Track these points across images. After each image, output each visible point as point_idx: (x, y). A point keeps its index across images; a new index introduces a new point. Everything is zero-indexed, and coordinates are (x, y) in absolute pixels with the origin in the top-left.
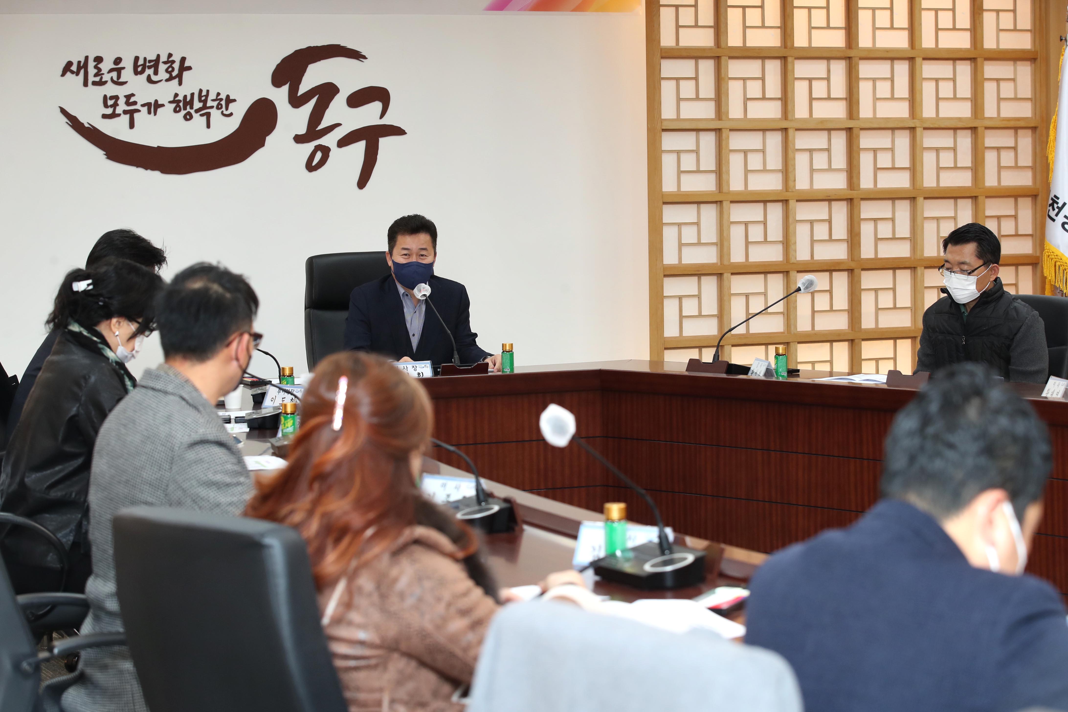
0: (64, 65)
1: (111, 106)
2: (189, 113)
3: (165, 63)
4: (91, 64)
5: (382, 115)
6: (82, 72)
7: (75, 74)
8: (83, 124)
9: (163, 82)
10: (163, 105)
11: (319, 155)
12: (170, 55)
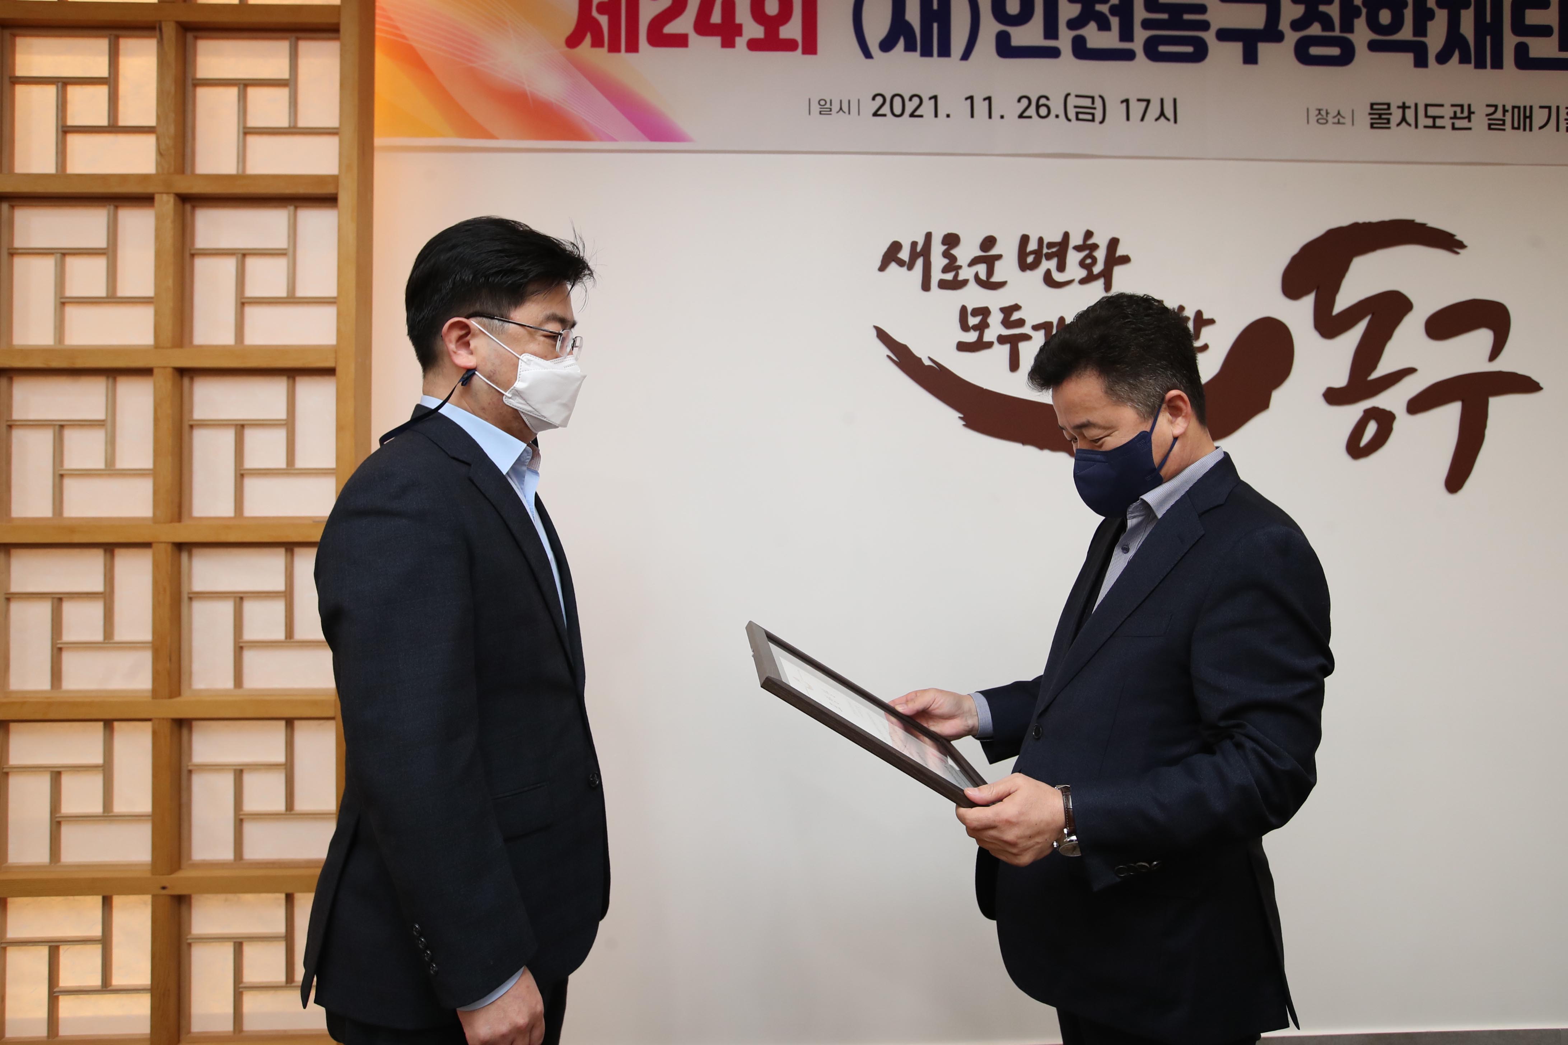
0: (884, 249)
1: (975, 328)
3: (1078, 248)
4: (937, 249)
5: (1494, 354)
6: (920, 262)
7: (905, 268)
8: (920, 359)
9: (1075, 286)
11: (1372, 428)
12: (1089, 234)
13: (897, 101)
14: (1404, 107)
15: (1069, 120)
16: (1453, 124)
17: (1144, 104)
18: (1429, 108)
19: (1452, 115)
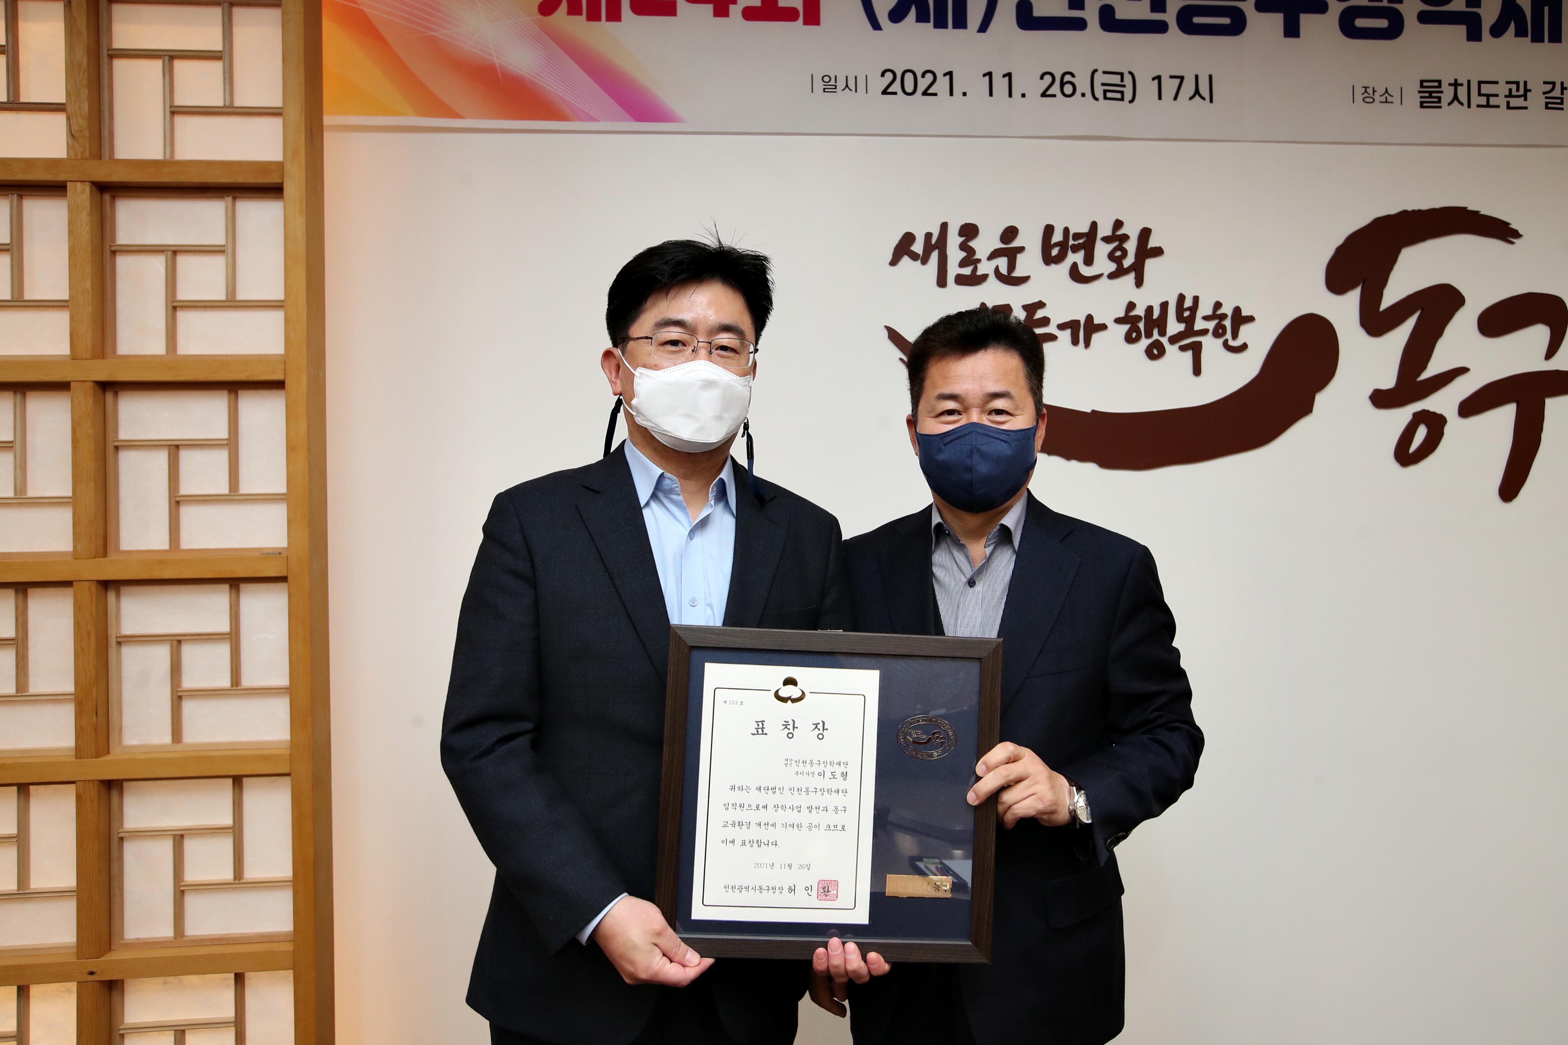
0: (896, 241)
2: (1158, 345)
3: (1106, 240)
4: (954, 240)
5: (1551, 353)
6: (935, 256)
7: (919, 262)
9: (1104, 280)
10: (1103, 327)
11: (1421, 433)
12: (1118, 224)
13: (909, 77)
14: (1456, 84)
15: (1097, 99)
16: (1508, 103)
17: (1178, 80)
18: (1482, 85)
19: (1507, 93)
